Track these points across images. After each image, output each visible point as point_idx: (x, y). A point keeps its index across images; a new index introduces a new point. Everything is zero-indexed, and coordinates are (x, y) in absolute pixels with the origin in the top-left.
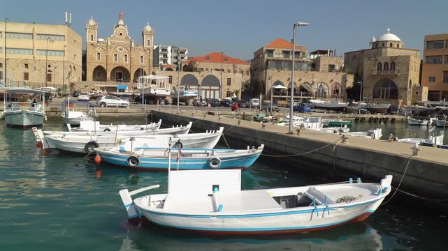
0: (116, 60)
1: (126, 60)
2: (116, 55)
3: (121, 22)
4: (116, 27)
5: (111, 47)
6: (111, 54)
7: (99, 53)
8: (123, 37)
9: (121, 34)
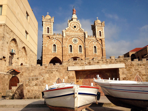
0: (71, 51)
1: (81, 51)
2: (71, 46)
3: (75, 16)
4: (70, 21)
5: (66, 39)
6: (67, 45)
7: (55, 45)
8: (77, 29)
9: (75, 27)
